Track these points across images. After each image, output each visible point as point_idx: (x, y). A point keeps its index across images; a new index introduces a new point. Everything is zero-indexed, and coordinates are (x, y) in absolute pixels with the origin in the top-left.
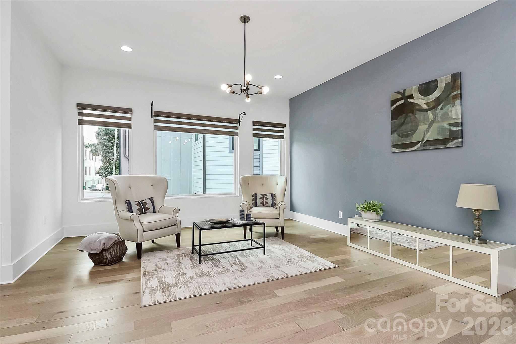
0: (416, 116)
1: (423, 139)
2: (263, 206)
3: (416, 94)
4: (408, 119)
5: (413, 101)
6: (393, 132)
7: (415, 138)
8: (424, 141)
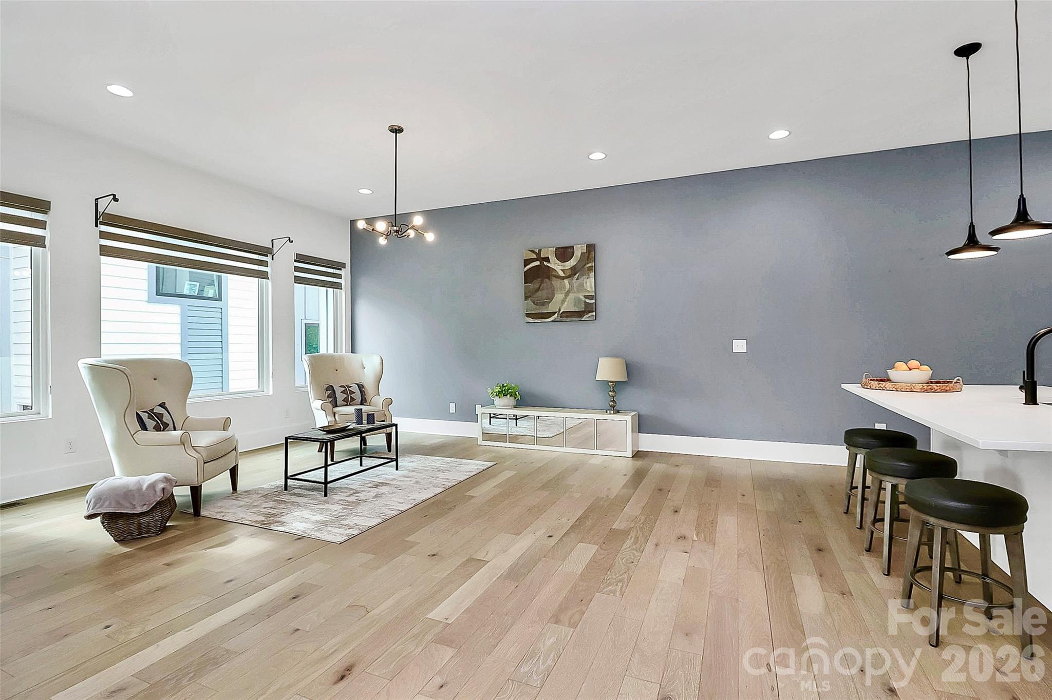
0: (553, 283)
1: (560, 310)
2: (347, 405)
3: (552, 258)
4: (544, 285)
5: (549, 265)
6: (526, 298)
7: (551, 308)
8: (561, 312)
